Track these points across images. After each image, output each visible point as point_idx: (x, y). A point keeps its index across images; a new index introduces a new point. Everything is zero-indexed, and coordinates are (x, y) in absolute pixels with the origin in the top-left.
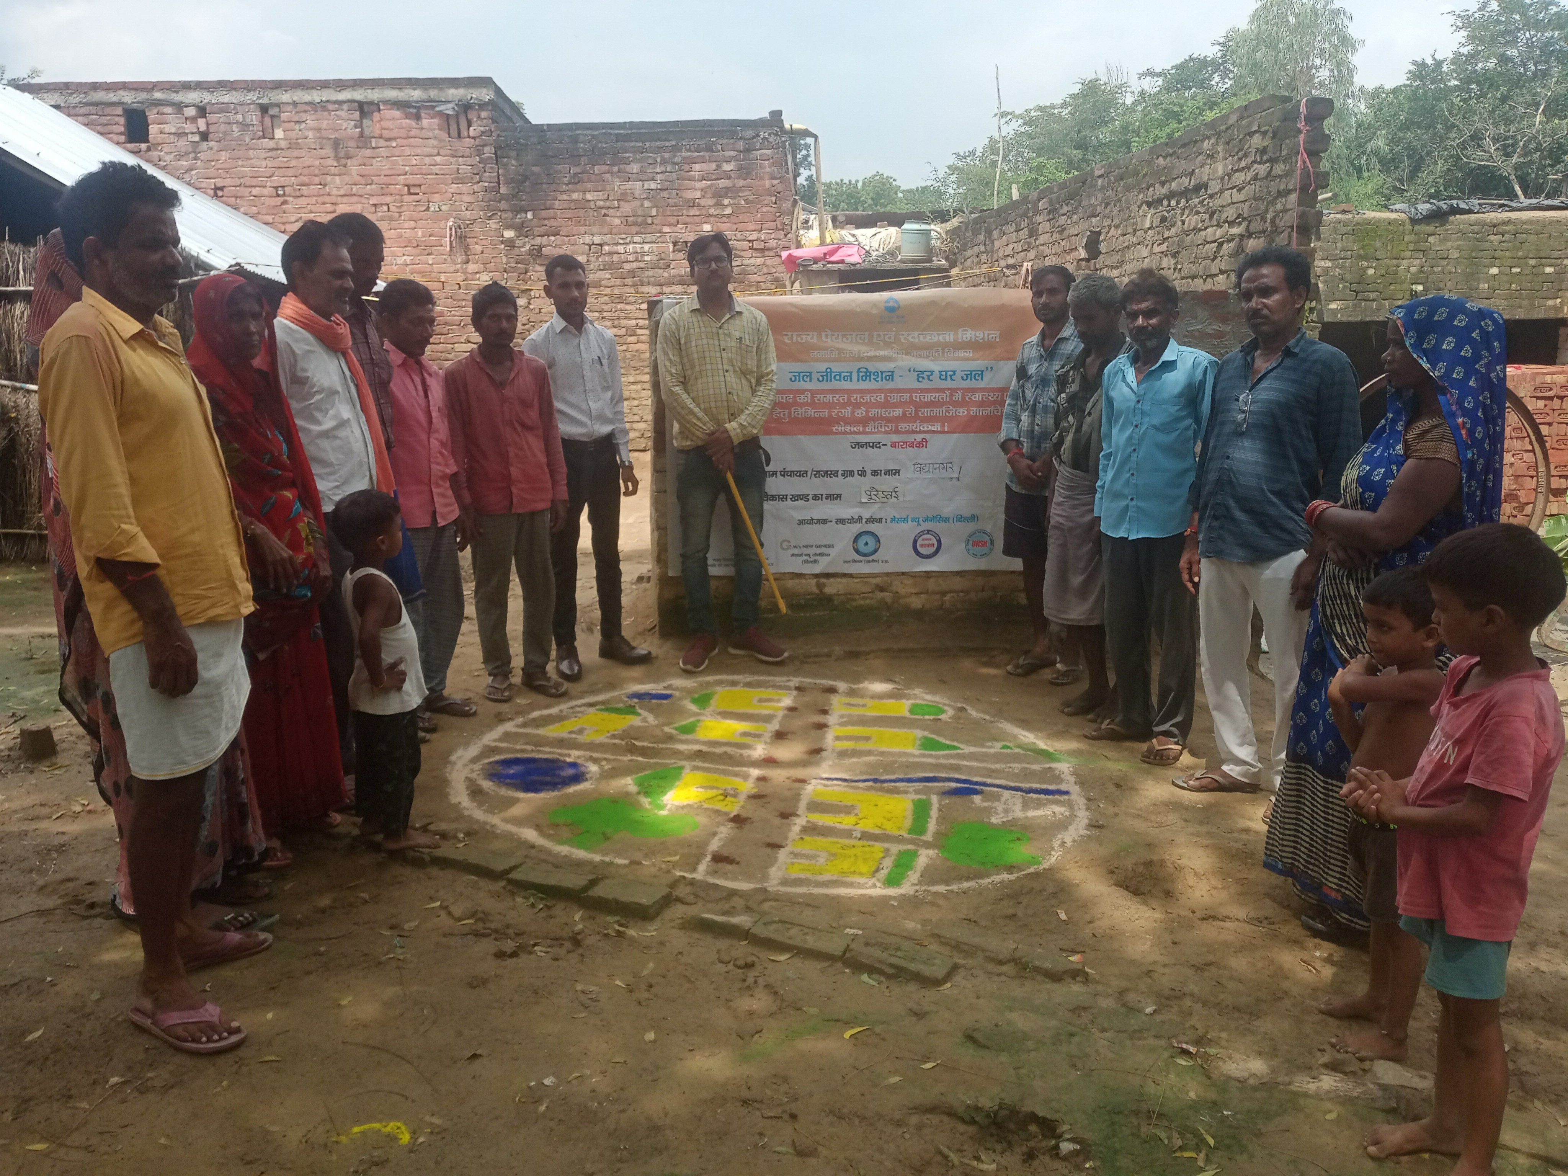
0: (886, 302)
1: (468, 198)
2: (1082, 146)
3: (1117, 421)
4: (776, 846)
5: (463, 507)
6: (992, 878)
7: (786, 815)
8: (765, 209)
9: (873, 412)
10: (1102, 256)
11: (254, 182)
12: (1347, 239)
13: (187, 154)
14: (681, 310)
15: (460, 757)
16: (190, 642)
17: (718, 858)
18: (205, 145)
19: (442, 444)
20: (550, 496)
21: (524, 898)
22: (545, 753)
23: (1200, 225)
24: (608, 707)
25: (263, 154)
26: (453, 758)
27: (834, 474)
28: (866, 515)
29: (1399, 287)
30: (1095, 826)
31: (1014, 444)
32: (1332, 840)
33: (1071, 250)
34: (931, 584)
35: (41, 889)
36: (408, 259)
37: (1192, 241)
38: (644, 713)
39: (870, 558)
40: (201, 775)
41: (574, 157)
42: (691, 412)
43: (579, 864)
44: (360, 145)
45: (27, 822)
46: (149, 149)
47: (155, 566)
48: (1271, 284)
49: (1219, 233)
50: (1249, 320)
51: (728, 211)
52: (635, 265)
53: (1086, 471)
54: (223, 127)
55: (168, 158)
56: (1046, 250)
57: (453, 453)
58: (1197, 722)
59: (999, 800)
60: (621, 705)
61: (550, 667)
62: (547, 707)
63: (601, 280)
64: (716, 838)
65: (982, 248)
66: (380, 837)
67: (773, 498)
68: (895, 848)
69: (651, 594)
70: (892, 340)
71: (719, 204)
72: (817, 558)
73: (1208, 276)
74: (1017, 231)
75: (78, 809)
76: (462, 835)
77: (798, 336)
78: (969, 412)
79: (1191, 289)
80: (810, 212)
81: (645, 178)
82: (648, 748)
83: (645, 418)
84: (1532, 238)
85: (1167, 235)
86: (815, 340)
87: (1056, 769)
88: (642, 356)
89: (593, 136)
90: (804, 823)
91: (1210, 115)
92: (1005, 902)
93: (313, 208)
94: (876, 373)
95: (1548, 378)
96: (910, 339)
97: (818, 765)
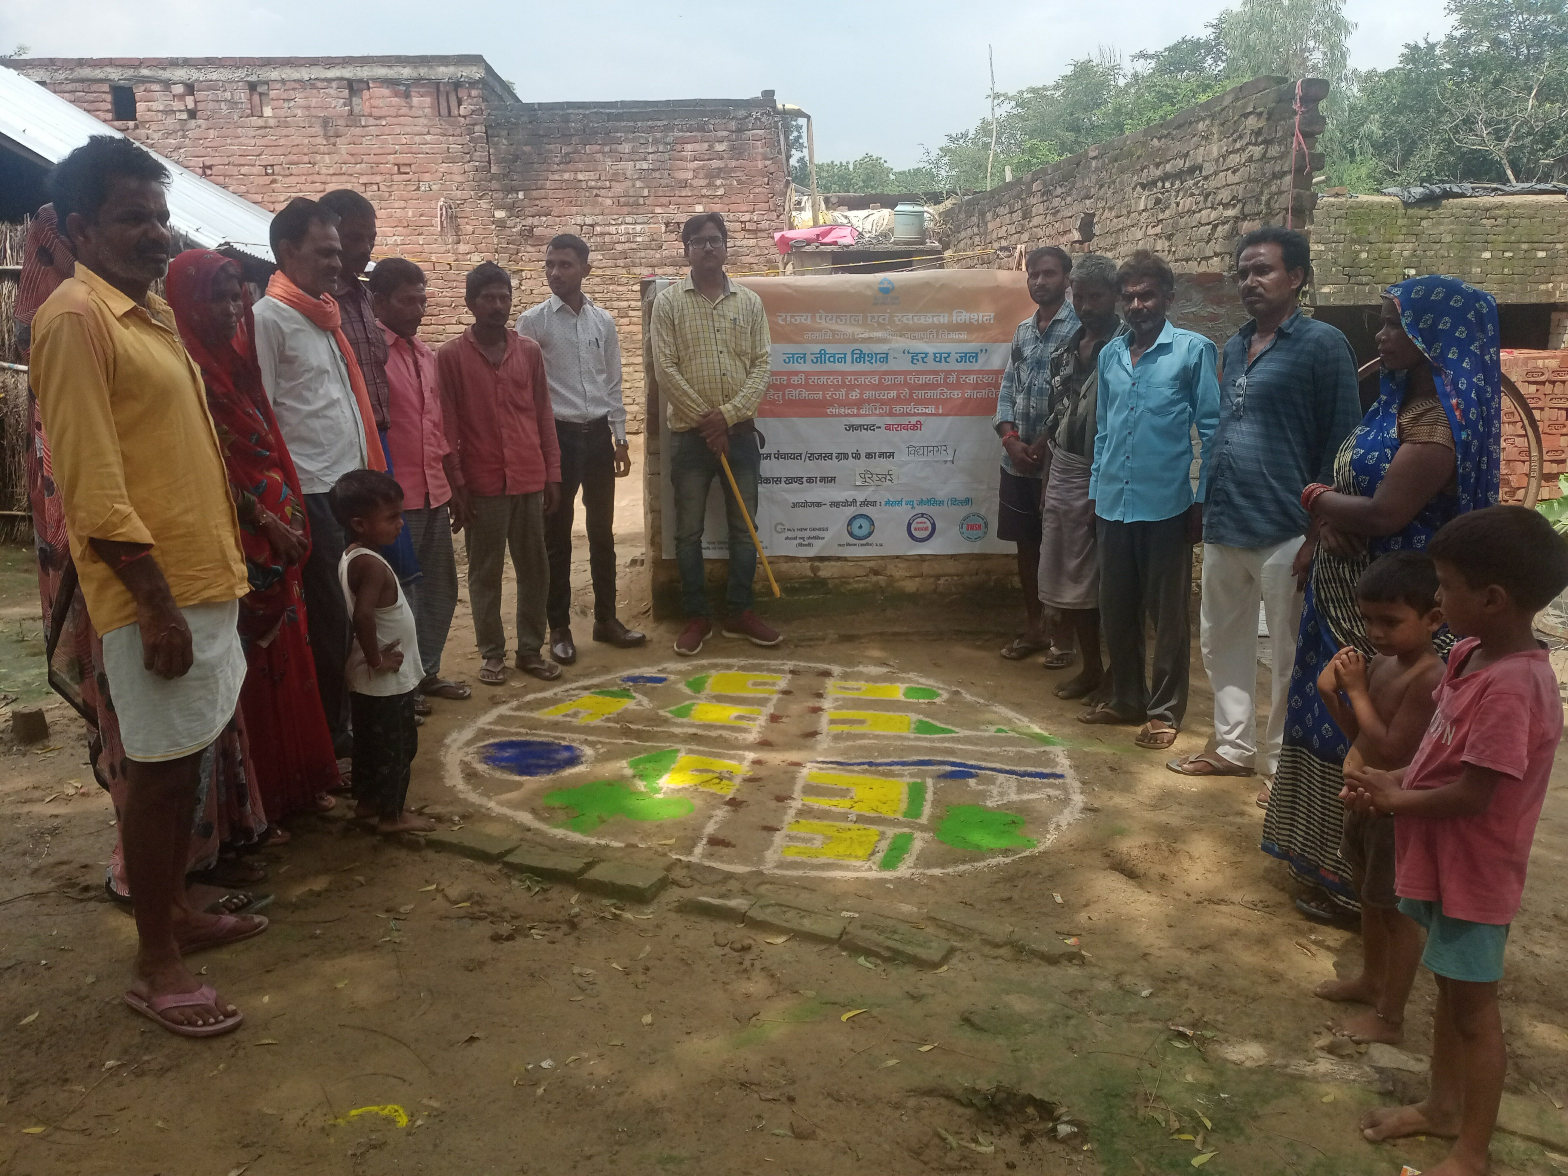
0: (881, 283)
1: (460, 178)
2: (1075, 128)
3: (1112, 403)
4: (772, 829)
6: (988, 861)
7: (782, 798)
8: (757, 190)
9: (868, 394)
10: (1096, 238)
11: (243, 160)
12: (1340, 222)
13: (175, 132)
14: (675, 291)
15: (455, 741)
17: (714, 841)
18: (193, 123)
19: (435, 425)
21: (520, 881)
22: (540, 736)
23: (1194, 207)
24: (602, 690)
25: (252, 133)
26: (447, 741)
27: (829, 456)
28: (860, 498)
29: (1391, 270)
30: (1090, 810)
31: (1009, 427)
32: (1329, 822)
33: (1065, 232)
34: (926, 568)
35: (35, 872)
36: (399, 239)
37: (1187, 224)
38: (639, 697)
39: (864, 542)
40: (196, 758)
41: (566, 137)
42: (685, 393)
43: (574, 847)
44: (350, 123)
45: (19, 805)
46: (136, 127)
47: (150, 546)
49: (1214, 215)
51: (721, 192)
52: (627, 246)
54: (211, 105)
55: (156, 136)
56: (1040, 232)
59: (994, 784)
60: (615, 689)
61: (544, 650)
64: (712, 821)
65: (976, 230)
66: (375, 820)
67: (767, 480)
68: (891, 832)
69: (645, 575)
70: (886, 322)
71: (711, 185)
72: (811, 541)
73: (1202, 259)
74: (1011, 213)
75: (71, 791)
76: (457, 818)
77: (792, 317)
78: (963, 394)
79: (1187, 271)
80: (803, 194)
81: (637, 158)
82: (644, 731)
83: (637, 400)
84: (1525, 222)
85: (1161, 217)
86: (809, 322)
87: (1051, 752)
88: (635, 338)
89: (585, 116)
90: (800, 806)
91: (1203, 98)
92: (1001, 885)
93: (303, 187)
94: (870, 355)
95: (1540, 363)
96: (904, 320)
97: (812, 748)
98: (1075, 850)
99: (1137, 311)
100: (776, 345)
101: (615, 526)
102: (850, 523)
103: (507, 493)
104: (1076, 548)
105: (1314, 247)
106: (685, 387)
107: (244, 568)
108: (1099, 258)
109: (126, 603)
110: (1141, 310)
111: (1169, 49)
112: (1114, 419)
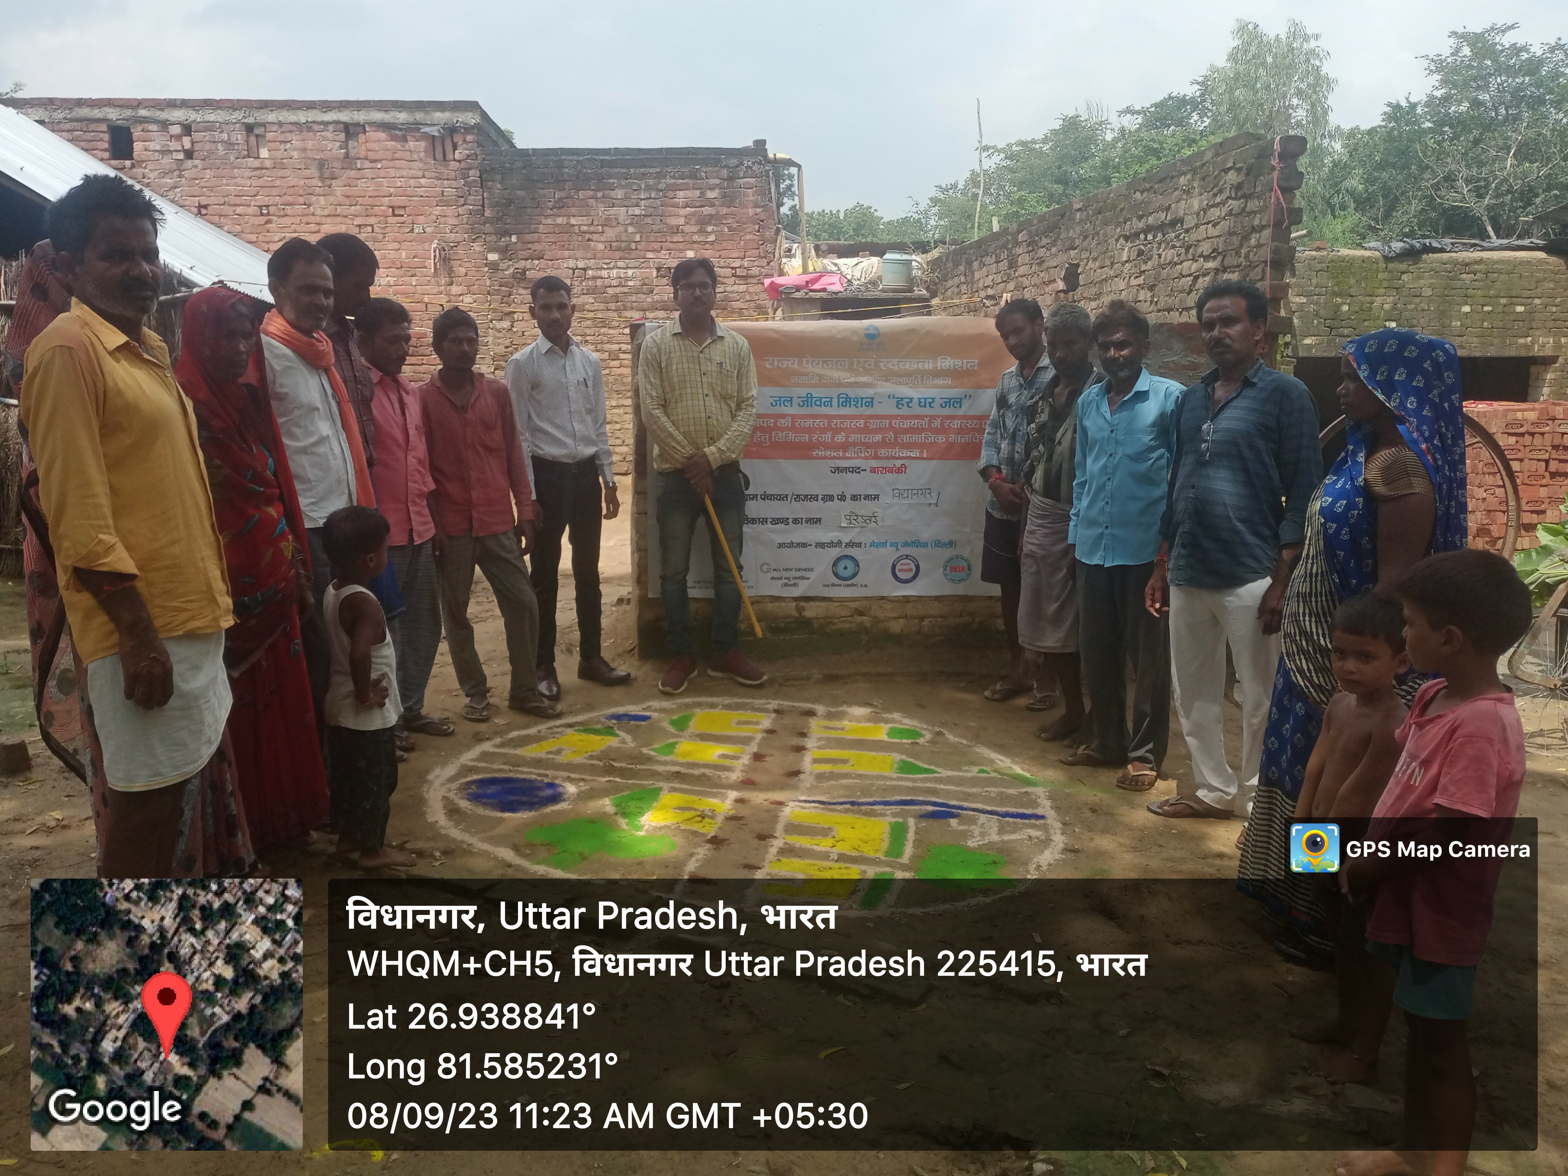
0: (867, 329)
1: (454, 221)
2: (1063, 180)
3: (1091, 450)
4: (754, 868)
7: (764, 837)
8: (748, 237)
9: (853, 438)
10: (1080, 288)
11: (238, 200)
12: (1322, 275)
13: (171, 171)
14: (663, 334)
15: (437, 777)
16: (166, 653)
18: (189, 163)
19: (420, 461)
22: (523, 773)
23: (1176, 259)
24: (586, 728)
25: (248, 173)
26: (430, 777)
27: (814, 498)
28: (846, 539)
29: (1372, 323)
30: (1070, 851)
31: (994, 470)
33: (1050, 282)
34: (910, 609)
35: (14, 904)
36: (392, 280)
37: (1168, 275)
38: (622, 734)
40: (178, 789)
41: (559, 182)
42: (670, 435)
44: (345, 166)
46: (133, 166)
47: (133, 577)
49: (1194, 267)
51: (712, 238)
52: (618, 290)
54: (208, 146)
55: (152, 175)
56: (1025, 282)
59: (976, 824)
60: (599, 726)
62: (526, 727)
63: (584, 304)
64: (694, 859)
65: (963, 279)
66: (355, 855)
67: (753, 521)
68: (871, 871)
69: (631, 613)
70: (872, 367)
71: (702, 231)
72: (796, 581)
73: (1182, 310)
74: (997, 262)
75: (53, 823)
76: (438, 854)
77: (778, 361)
78: (947, 439)
79: (1168, 321)
80: (794, 241)
81: (630, 204)
82: (627, 769)
83: (627, 442)
84: (1503, 277)
85: (1143, 268)
86: (796, 366)
87: (1032, 793)
88: (625, 380)
89: (578, 161)
90: (781, 845)
91: (1188, 152)
93: (298, 228)
94: (856, 400)
95: (1519, 415)
96: (890, 366)
97: (795, 788)
99: (1115, 360)
100: (763, 389)
105: (1289, 299)
106: (671, 429)
107: (229, 601)
110: (1118, 358)
111: (1156, 105)
112: (1093, 465)
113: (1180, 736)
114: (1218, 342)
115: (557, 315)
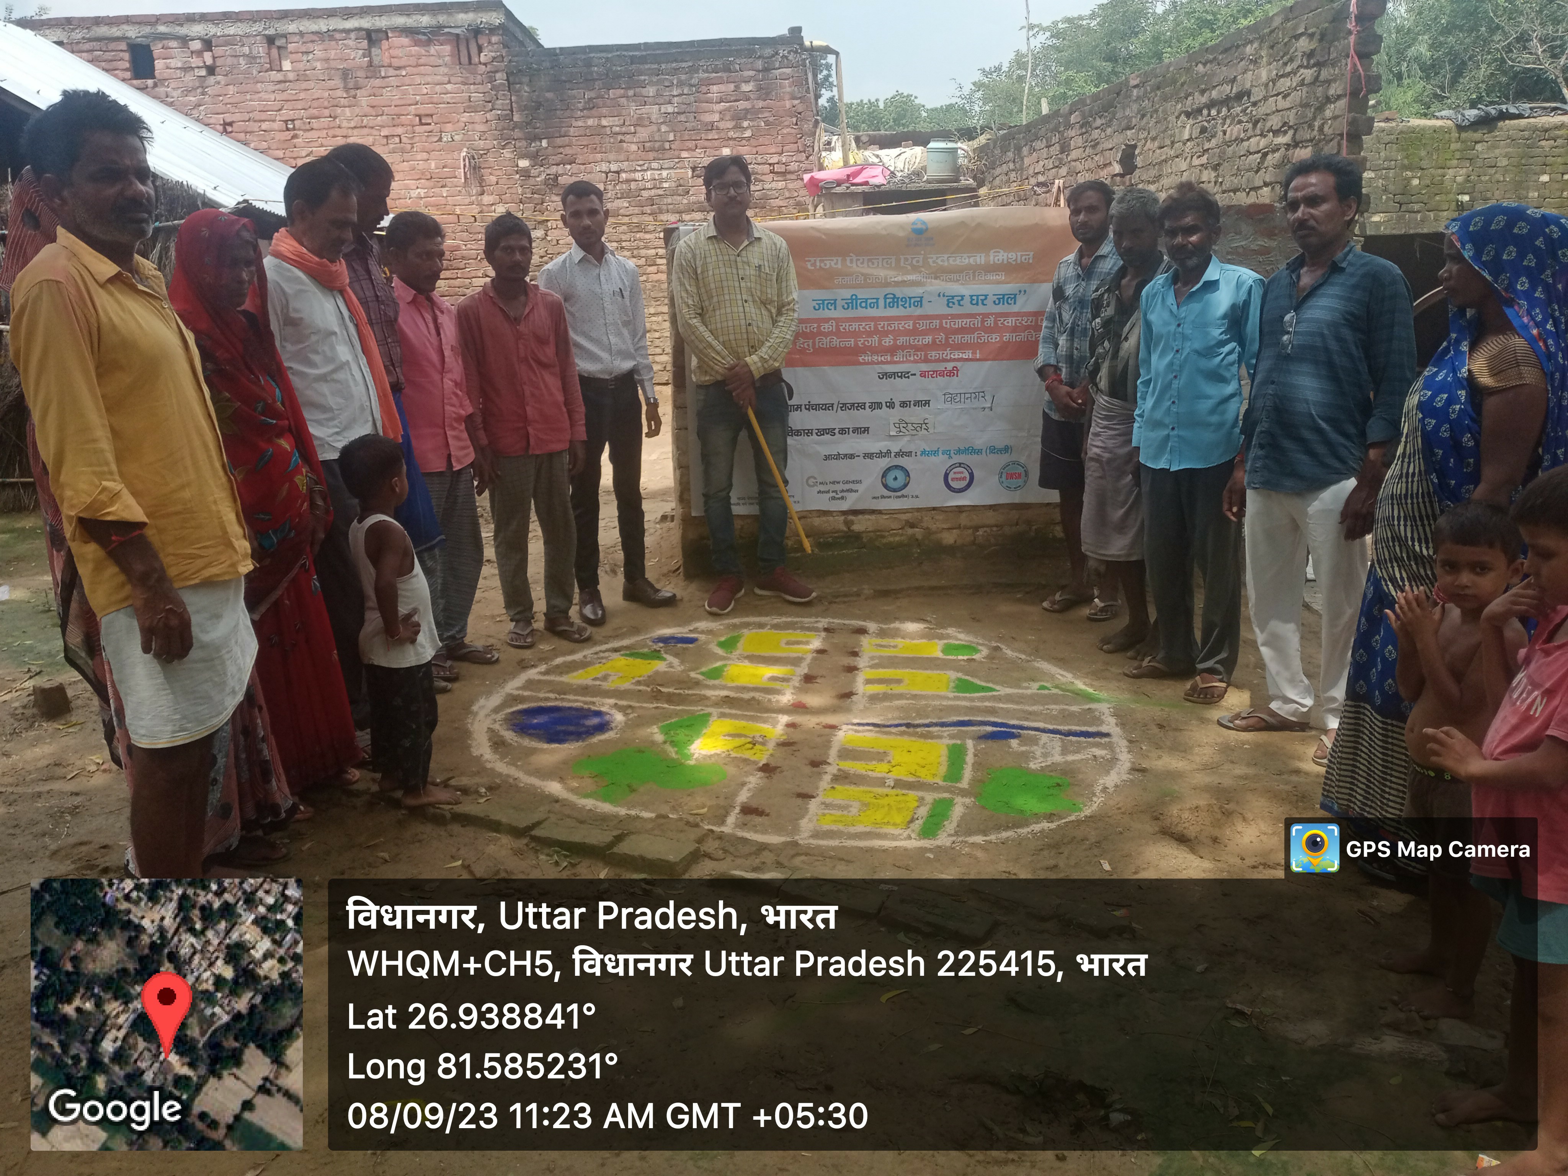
0: (914, 223)
1: (482, 128)
2: (1112, 58)
3: (1157, 345)
4: (807, 796)
5: (479, 449)
6: (1032, 827)
7: (817, 764)
8: (785, 131)
9: (901, 340)
10: (1137, 171)
11: (263, 116)
12: (1391, 148)
13: (194, 89)
14: (697, 238)
15: (483, 707)
16: (182, 604)
17: (747, 810)
18: (212, 80)
19: (456, 384)
20: (568, 437)
21: (548, 855)
22: (569, 701)
23: (1242, 135)
24: (632, 652)
25: (272, 87)
26: (475, 708)
27: (861, 406)
28: (895, 449)
29: (1444, 197)
30: (1138, 770)
31: (1052, 370)
32: (1391, 782)
33: (1105, 165)
34: (964, 519)
35: (54, 853)
36: (422, 192)
37: (1234, 152)
38: (670, 658)
39: (899, 494)
41: (589, 81)
42: (711, 346)
43: (603, 819)
44: (369, 75)
45: (41, 783)
46: (155, 85)
47: (143, 525)
48: (1320, 194)
49: (1263, 142)
50: (1294, 232)
51: (748, 134)
52: (653, 192)
53: (1124, 398)
54: (230, 61)
55: (175, 94)
56: (1079, 166)
57: (469, 394)
58: (1244, 657)
59: (1037, 745)
60: (646, 650)
61: (573, 612)
62: (572, 652)
63: (619, 209)
64: (745, 788)
65: (1011, 166)
66: (399, 794)
67: (798, 433)
68: (930, 797)
69: (674, 533)
70: (921, 264)
71: (738, 127)
72: (844, 494)
73: (1251, 189)
74: (1048, 147)
75: (93, 768)
76: (483, 790)
77: (821, 261)
78: (1001, 337)
79: (1234, 202)
80: (833, 133)
81: (662, 101)
82: (674, 694)
83: (666, 351)
85: (1207, 146)
86: (839, 266)
87: (1096, 710)
88: (661, 287)
89: (607, 59)
90: (835, 771)
91: (1244, 22)
92: (1045, 853)
93: (324, 141)
94: (904, 299)
96: (939, 261)
97: (848, 710)
98: (1123, 813)
99: (1182, 247)
101: (643, 480)
102: (884, 475)
103: (530, 453)
104: (1121, 498)
105: (1367, 175)
106: (709, 339)
108: (1140, 191)
109: (123, 585)
112: (1159, 362)
113: (1254, 645)
114: (1302, 224)
115: (587, 222)
